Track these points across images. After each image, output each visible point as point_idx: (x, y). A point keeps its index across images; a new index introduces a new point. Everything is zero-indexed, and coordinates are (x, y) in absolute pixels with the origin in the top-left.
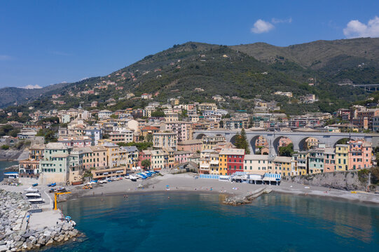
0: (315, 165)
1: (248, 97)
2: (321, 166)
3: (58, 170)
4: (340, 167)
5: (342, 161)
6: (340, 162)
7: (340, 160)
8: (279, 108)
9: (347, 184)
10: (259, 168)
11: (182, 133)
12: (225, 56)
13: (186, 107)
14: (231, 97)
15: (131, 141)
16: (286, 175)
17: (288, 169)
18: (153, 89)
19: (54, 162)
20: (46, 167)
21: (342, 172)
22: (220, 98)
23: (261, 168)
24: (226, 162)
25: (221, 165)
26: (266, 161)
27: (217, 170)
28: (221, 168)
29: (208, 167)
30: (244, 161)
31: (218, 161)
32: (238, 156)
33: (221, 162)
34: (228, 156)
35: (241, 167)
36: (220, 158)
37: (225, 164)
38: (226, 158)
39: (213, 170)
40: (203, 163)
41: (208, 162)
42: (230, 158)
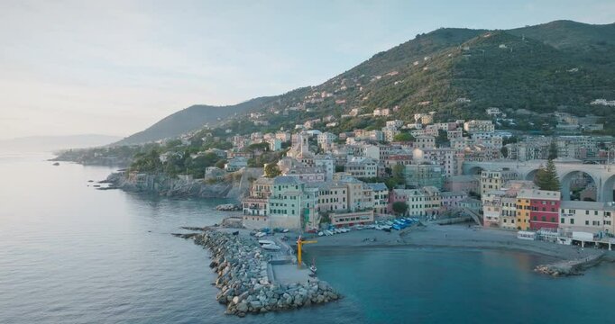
1: (545, 110)
3: (289, 211)
8: (600, 127)
10: (587, 223)
11: (447, 165)
12: (501, 46)
13: (445, 126)
14: (515, 110)
15: (375, 176)
18: (391, 101)
19: (284, 201)
20: (275, 207)
22: (496, 111)
23: (591, 223)
24: (529, 211)
25: (519, 214)
26: (601, 213)
27: (513, 222)
28: (519, 220)
29: (498, 216)
30: (560, 210)
31: (514, 209)
32: (549, 202)
33: (519, 210)
34: (533, 201)
35: (555, 219)
36: (519, 204)
37: (527, 214)
38: (529, 204)
39: (505, 221)
40: (489, 210)
41: (497, 210)
42: (535, 205)
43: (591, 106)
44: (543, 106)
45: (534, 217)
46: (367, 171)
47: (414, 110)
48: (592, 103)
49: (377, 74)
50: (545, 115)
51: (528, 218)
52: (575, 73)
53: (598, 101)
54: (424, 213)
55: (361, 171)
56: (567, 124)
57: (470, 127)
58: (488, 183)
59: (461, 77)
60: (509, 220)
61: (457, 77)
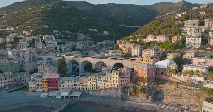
0: (101, 84)
1: (73, 32)
2: (104, 84)
4: (114, 85)
5: (115, 82)
6: (114, 82)
7: (114, 81)
8: (90, 38)
9: (117, 96)
10: (69, 86)
12: (62, 7)
13: (35, 37)
14: (64, 31)
16: (85, 89)
17: (86, 86)
18: (16, 24)
21: (115, 89)
22: (57, 31)
23: (70, 86)
24: (47, 83)
25: (43, 85)
26: (73, 81)
27: (41, 88)
28: (44, 88)
29: (34, 87)
30: (59, 82)
31: (41, 83)
32: (55, 79)
33: (43, 83)
34: (48, 79)
35: (57, 86)
36: (43, 81)
37: (46, 85)
38: (47, 80)
39: (38, 88)
40: (31, 84)
41: (34, 84)
42: (49, 81)
43: (88, 31)
44: (74, 30)
45: (49, 85)
47: (25, 29)
49: (16, 10)
50: (75, 33)
51: (47, 86)
52: (84, 19)
53: (90, 29)
54: (3, 86)
56: (81, 37)
57: (45, 38)
58: (40, 66)
59: (46, 17)
60: (39, 88)
61: (44, 17)
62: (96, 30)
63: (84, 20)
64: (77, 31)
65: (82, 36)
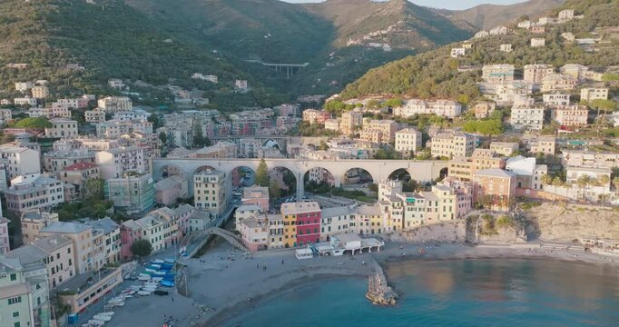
0: (413, 216)
2: (422, 216)
4: (444, 216)
5: (447, 209)
6: (444, 210)
7: (444, 207)
9: (457, 237)
10: (339, 228)
12: (90, 2)
13: (73, 103)
16: (376, 232)
17: (378, 224)
21: (448, 223)
22: (119, 83)
23: (342, 227)
24: (295, 226)
25: (287, 230)
26: (348, 217)
27: (281, 240)
28: (287, 237)
29: (266, 237)
30: (321, 220)
31: (281, 226)
32: (312, 214)
33: (287, 227)
34: (299, 216)
35: (316, 229)
36: (286, 220)
37: (294, 230)
38: (295, 220)
39: (273, 240)
40: (256, 231)
41: (264, 230)
42: (301, 219)
43: (193, 80)
44: (158, 78)
45: (300, 231)
46: (49, 196)
48: (193, 77)
50: (161, 88)
51: (295, 233)
53: (196, 76)
55: (42, 197)
56: (182, 98)
57: (107, 106)
58: (203, 188)
60: (277, 238)
62: (212, 79)
63: (168, 45)
64: (166, 82)
65: (184, 97)
